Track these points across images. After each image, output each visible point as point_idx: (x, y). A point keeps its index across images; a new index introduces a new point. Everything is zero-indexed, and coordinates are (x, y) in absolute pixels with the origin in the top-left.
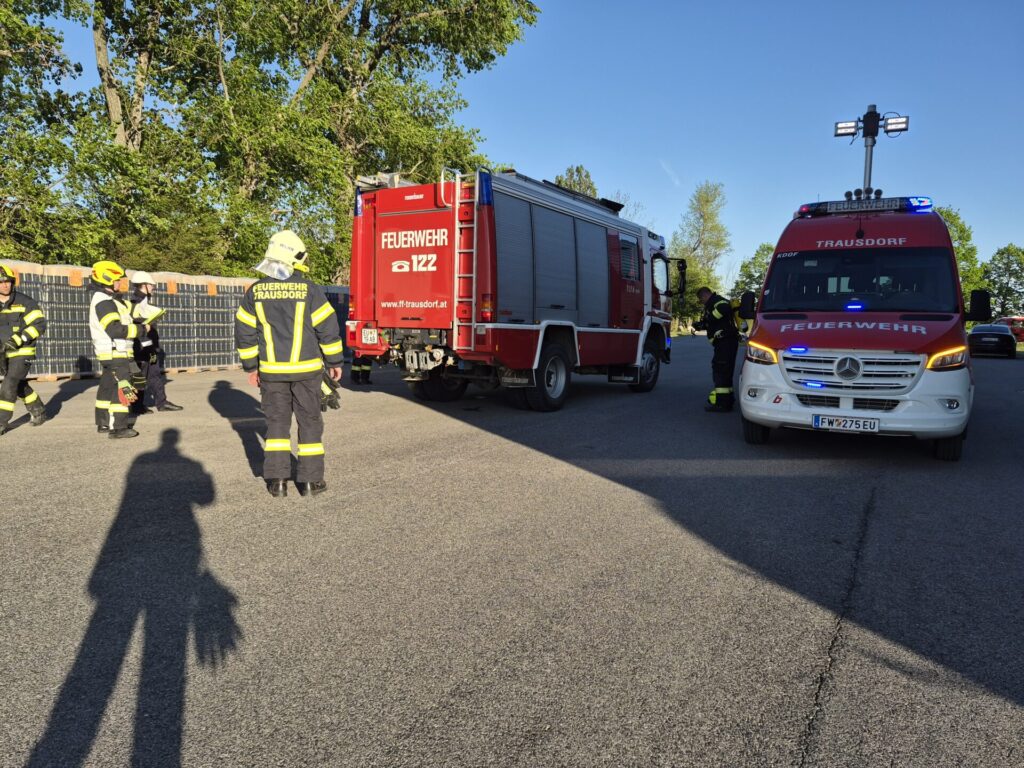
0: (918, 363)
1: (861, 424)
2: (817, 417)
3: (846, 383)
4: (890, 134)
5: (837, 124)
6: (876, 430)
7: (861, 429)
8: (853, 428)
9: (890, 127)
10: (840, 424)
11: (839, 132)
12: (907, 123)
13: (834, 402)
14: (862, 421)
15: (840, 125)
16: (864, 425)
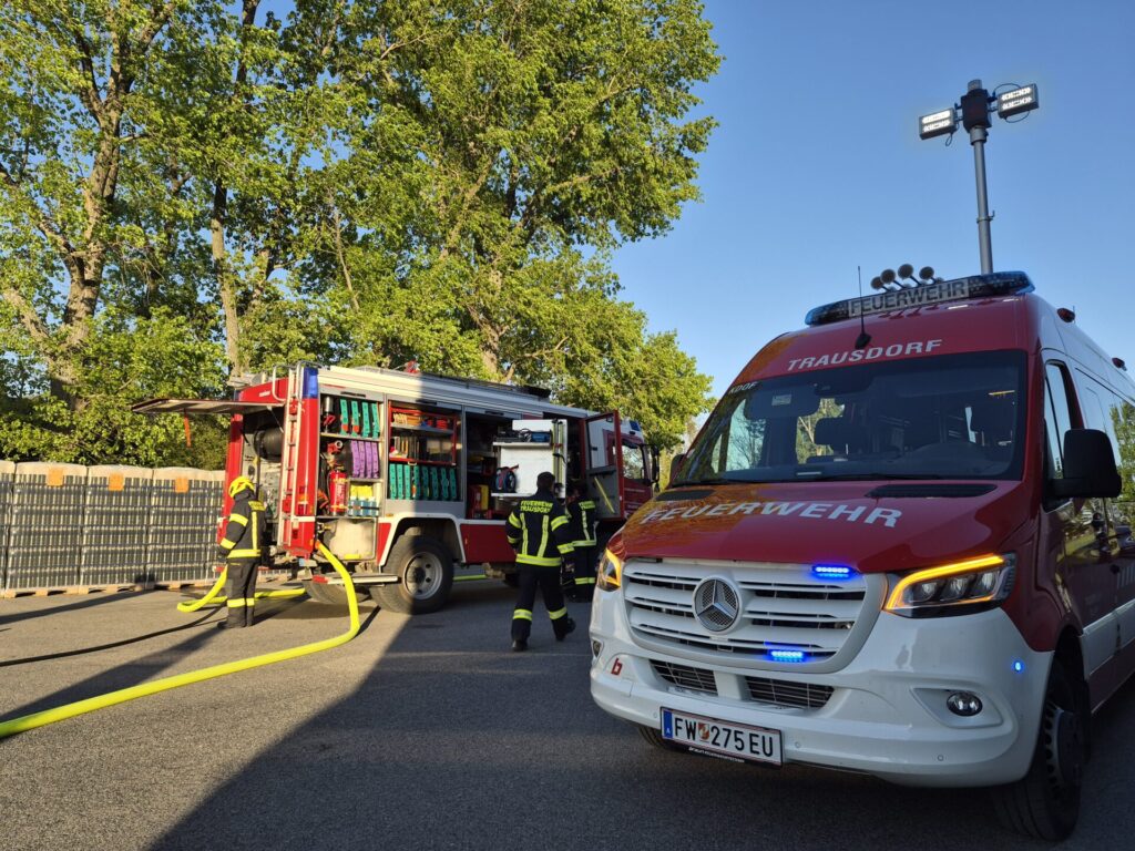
0: (858, 596)
1: (745, 738)
2: (667, 713)
3: (717, 638)
4: (1009, 118)
5: (921, 118)
6: (776, 759)
7: (746, 753)
8: (731, 748)
9: (1005, 107)
10: (706, 736)
11: (926, 129)
12: (1035, 93)
13: (703, 682)
14: (747, 732)
15: (925, 121)
16: (752, 744)
